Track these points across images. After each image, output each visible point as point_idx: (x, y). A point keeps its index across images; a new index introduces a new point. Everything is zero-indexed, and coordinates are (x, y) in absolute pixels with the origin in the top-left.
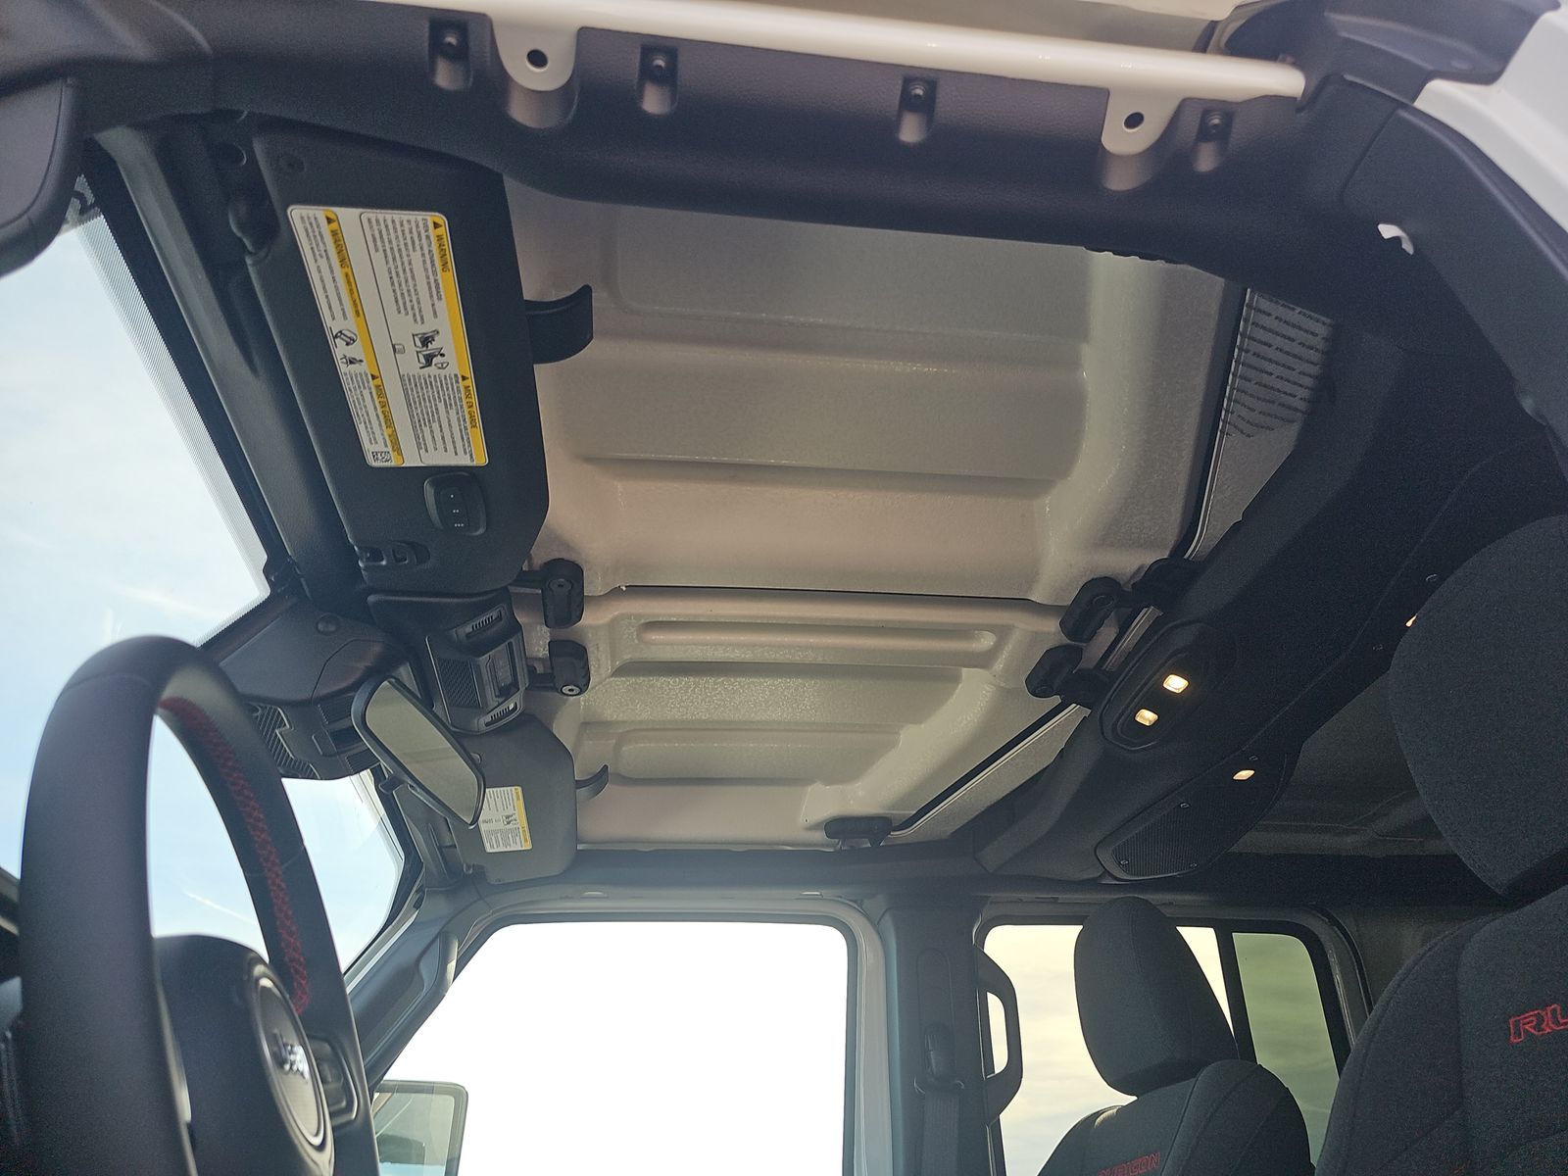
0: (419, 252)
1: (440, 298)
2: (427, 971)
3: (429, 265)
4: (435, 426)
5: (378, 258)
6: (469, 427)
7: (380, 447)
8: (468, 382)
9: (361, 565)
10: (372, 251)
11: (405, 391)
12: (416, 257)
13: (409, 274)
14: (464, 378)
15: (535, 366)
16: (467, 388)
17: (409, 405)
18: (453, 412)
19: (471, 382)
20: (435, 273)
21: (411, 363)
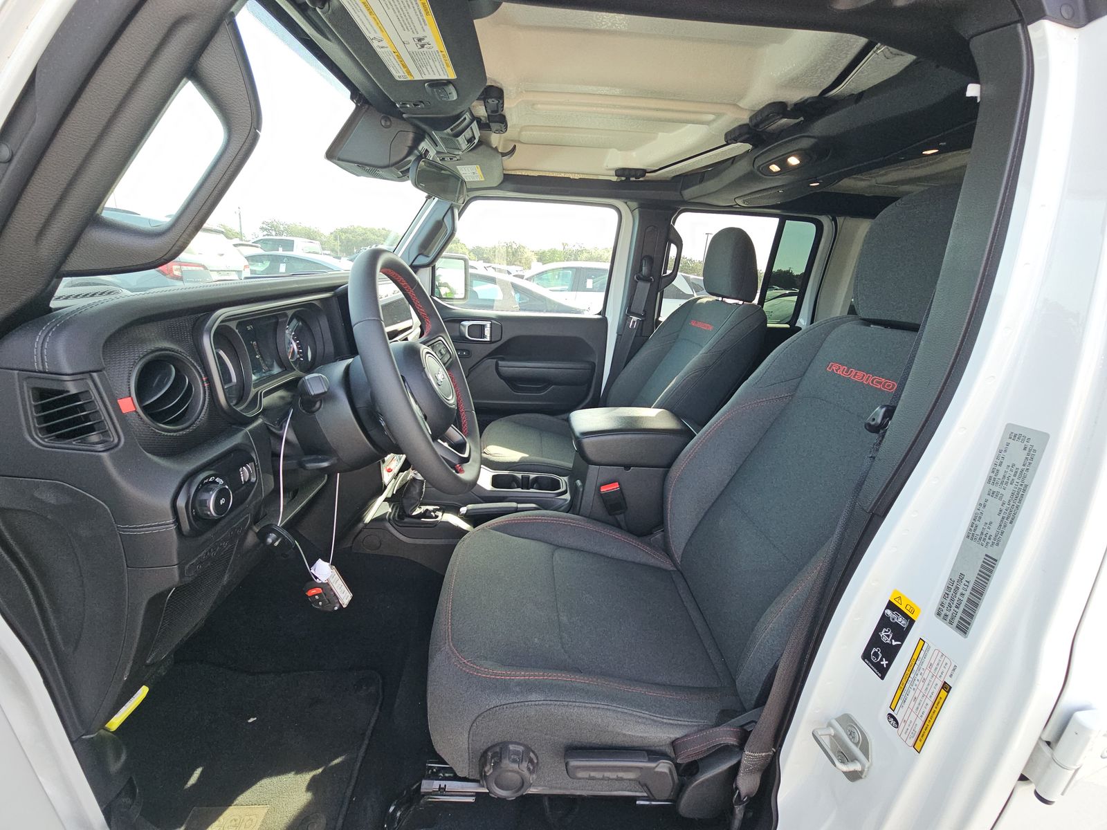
0: (413, 9)
1: (426, 25)
2: (448, 221)
3: (418, 13)
4: (429, 67)
5: (390, 12)
6: (446, 68)
7: (402, 74)
8: (444, 53)
9: (398, 106)
10: (386, 9)
11: (412, 57)
12: (411, 11)
13: (408, 17)
14: (441, 52)
15: (474, 21)
16: (443, 55)
17: (414, 61)
18: (437, 63)
19: (446, 53)
20: (422, 16)
21: (413, 47)
